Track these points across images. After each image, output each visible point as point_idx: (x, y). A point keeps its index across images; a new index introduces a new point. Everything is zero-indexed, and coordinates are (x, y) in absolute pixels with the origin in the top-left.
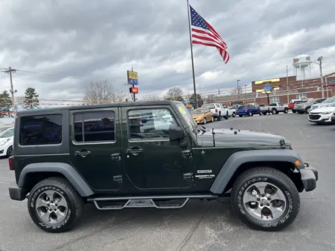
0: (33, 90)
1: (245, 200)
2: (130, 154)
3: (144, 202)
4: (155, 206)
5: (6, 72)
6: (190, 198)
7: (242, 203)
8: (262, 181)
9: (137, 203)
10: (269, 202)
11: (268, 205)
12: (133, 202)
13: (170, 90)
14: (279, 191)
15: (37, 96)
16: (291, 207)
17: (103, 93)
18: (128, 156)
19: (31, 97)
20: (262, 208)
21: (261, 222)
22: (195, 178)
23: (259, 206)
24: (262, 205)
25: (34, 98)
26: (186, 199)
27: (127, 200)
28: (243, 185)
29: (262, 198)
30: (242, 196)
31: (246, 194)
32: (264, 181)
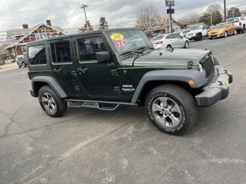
0: (104, 19)
1: (154, 110)
2: (81, 72)
3: (93, 105)
4: (98, 107)
5: (81, 8)
6: (120, 104)
7: (151, 112)
8: (163, 96)
9: (89, 104)
10: (170, 113)
11: (170, 115)
12: (87, 104)
13: (210, 6)
14: (176, 105)
15: (106, 23)
16: (184, 119)
17: (150, 16)
18: (80, 73)
19: (103, 24)
20: (166, 116)
21: (164, 127)
22: (121, 90)
23: (164, 115)
24: (166, 115)
25: (105, 24)
26: (117, 104)
27: (84, 102)
28: (151, 98)
29: (165, 109)
30: (151, 106)
31: (154, 105)
32: (165, 96)
